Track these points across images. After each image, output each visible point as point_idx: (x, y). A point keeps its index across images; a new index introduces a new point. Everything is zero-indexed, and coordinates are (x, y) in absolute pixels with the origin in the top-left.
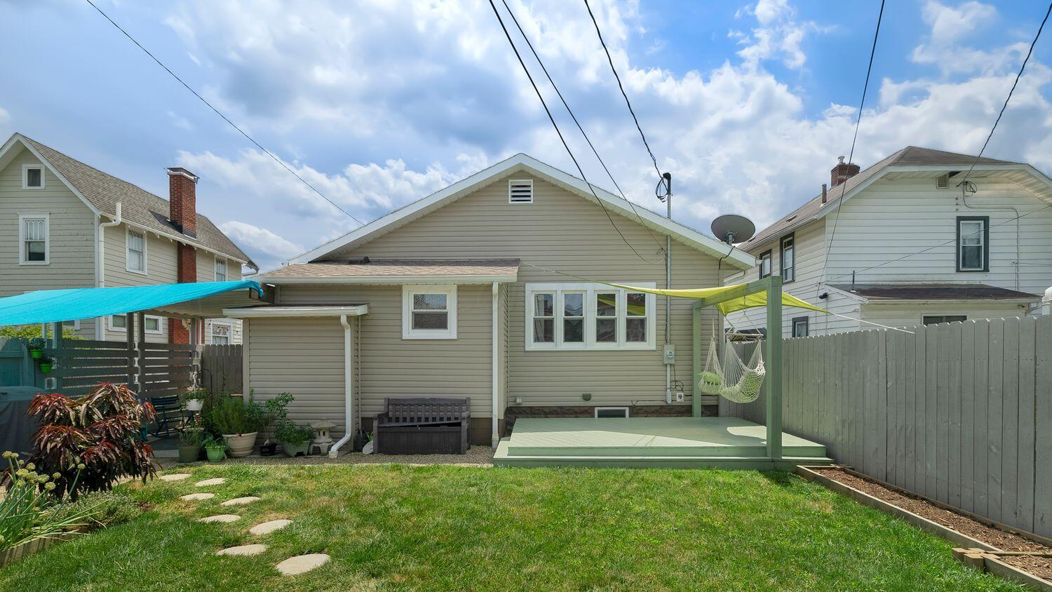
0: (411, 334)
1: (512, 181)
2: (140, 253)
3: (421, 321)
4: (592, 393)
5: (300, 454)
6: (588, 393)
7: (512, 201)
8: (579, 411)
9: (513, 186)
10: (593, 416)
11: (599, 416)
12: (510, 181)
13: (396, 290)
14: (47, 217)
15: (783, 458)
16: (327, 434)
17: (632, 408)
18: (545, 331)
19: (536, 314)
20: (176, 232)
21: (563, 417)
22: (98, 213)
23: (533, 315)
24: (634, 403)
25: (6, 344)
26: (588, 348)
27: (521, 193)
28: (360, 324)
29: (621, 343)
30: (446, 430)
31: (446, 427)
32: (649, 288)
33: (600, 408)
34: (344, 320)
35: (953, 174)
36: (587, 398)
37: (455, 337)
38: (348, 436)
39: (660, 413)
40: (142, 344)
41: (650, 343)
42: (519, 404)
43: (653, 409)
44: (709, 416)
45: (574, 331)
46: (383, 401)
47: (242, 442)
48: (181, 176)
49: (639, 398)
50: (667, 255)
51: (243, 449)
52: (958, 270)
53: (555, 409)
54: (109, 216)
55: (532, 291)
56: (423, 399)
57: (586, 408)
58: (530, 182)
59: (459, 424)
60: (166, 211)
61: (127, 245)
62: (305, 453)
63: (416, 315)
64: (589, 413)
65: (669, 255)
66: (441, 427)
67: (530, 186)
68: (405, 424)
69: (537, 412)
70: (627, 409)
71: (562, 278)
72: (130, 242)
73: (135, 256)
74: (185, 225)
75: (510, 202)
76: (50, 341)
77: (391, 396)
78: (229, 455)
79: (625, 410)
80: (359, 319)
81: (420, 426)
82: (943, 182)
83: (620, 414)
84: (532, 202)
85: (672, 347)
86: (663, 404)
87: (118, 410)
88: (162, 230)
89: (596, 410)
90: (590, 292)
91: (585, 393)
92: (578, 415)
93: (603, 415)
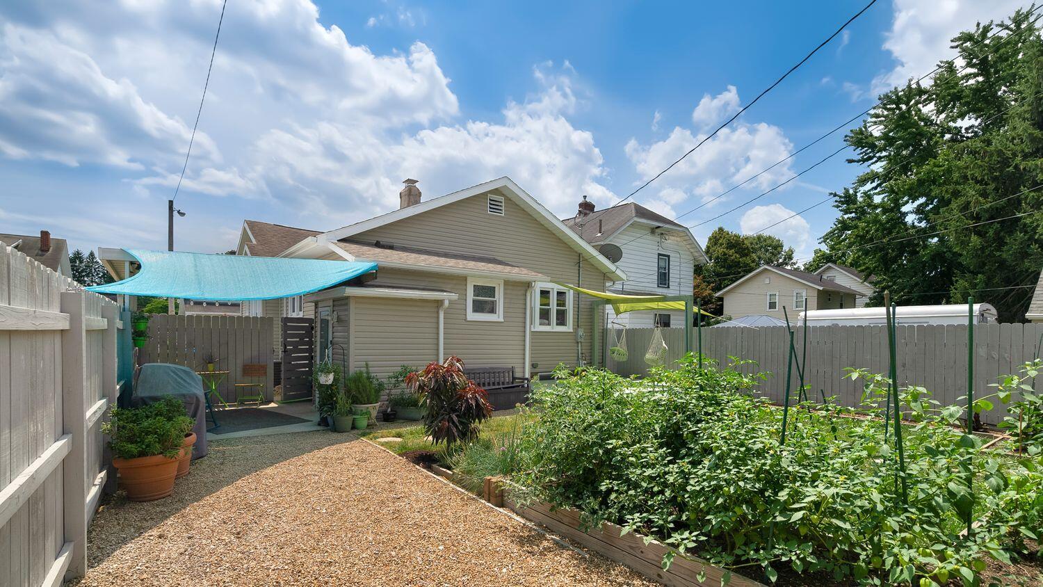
0: (473, 317)
3: (478, 307)
9: (491, 201)
12: (489, 196)
13: (462, 280)
27: (495, 206)
35: (659, 227)
37: (501, 319)
41: (569, 327)
52: (658, 286)
58: (501, 199)
63: (475, 302)
68: (494, 387)
82: (653, 230)
84: (503, 215)
85: (582, 330)
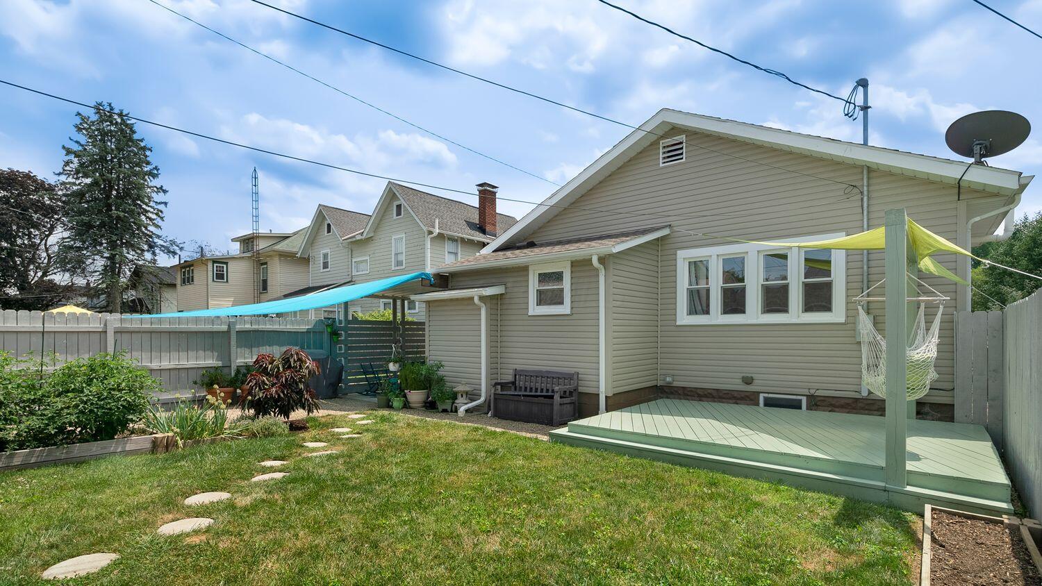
0: (536, 311)
1: (663, 141)
2: (456, 254)
3: (543, 299)
4: (754, 376)
5: (445, 411)
6: (749, 375)
7: (664, 163)
8: (739, 396)
9: (664, 147)
10: (758, 404)
11: (766, 404)
12: (661, 142)
13: (523, 270)
14: (404, 235)
15: (909, 488)
16: (464, 396)
17: (811, 398)
18: (699, 302)
19: (690, 284)
20: (481, 234)
21: (720, 402)
22: (425, 229)
23: (686, 285)
24: (812, 392)
25: (316, 323)
26: (750, 322)
28: (499, 303)
29: (796, 314)
30: (542, 402)
31: (542, 398)
32: (836, 241)
33: (766, 395)
34: (476, 300)
36: (748, 381)
37: (568, 312)
38: (482, 399)
39: (854, 409)
40: (404, 322)
41: (837, 314)
42: (670, 383)
43: (843, 402)
44: (940, 419)
45: (734, 302)
46: (512, 371)
47: (416, 396)
48: (486, 190)
49: (817, 386)
50: (862, 193)
51: (415, 403)
53: (709, 391)
54: (431, 229)
55: (684, 259)
56: (540, 371)
57: (747, 394)
58: (683, 138)
59: (552, 397)
60: (475, 218)
61: (446, 249)
62: (449, 410)
63: (540, 292)
64: (751, 400)
65: (865, 193)
66: (539, 398)
67: (681, 143)
69: (689, 394)
70: (804, 400)
71: (710, 241)
72: (449, 246)
73: (452, 257)
74: (488, 228)
75: (661, 165)
76: (340, 322)
77: (519, 367)
78: (406, 406)
79: (801, 400)
80: (499, 298)
81: (523, 396)
83: (796, 405)
84: (684, 159)
86: (857, 396)
87: (293, 365)
88: (470, 234)
89: (762, 396)
90: (753, 253)
91: (744, 375)
92: (738, 401)
93: (770, 403)
